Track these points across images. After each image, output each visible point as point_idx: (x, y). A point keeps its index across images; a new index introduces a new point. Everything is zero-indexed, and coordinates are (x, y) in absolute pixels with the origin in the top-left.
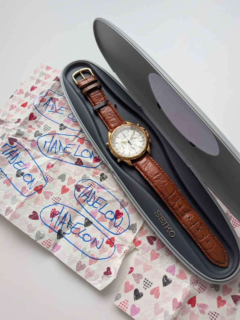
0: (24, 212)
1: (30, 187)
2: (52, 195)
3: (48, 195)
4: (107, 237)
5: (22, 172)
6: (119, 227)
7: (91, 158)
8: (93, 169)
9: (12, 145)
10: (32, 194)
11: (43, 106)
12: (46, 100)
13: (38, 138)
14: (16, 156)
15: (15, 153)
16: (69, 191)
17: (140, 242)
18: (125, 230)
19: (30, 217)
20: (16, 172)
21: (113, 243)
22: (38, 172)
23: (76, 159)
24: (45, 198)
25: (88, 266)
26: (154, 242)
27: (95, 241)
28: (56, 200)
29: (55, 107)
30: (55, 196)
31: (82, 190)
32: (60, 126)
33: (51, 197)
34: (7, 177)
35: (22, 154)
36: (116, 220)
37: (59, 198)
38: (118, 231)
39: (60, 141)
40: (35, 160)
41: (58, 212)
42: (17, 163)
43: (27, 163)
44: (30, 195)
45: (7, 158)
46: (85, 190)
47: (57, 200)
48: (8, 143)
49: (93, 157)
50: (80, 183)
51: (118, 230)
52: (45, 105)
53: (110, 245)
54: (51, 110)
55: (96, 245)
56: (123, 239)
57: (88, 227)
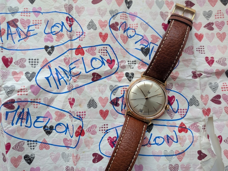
0: (85, 162)
1: (71, 136)
2: (96, 127)
3: (92, 130)
4: (176, 126)
5: (49, 127)
6: (179, 111)
7: (105, 65)
8: (114, 75)
9: (13, 109)
10: (78, 142)
11: (8, 39)
12: (5, 30)
13: (36, 80)
14: (27, 116)
15: (23, 114)
16: (109, 111)
17: (209, 110)
18: (187, 109)
19: (94, 161)
20: (44, 131)
21: (186, 128)
22: (65, 116)
23: (90, 76)
24: (93, 134)
25: (180, 164)
26: (220, 100)
27: (169, 138)
28: (103, 129)
29: (22, 31)
30: (99, 125)
31: (120, 102)
32: (46, 50)
33: (97, 130)
34: (38, 142)
35: (32, 109)
36: (172, 106)
37: (105, 125)
38: (181, 115)
39: (59, 67)
40: (52, 106)
41: (115, 138)
42: (36, 121)
43: (46, 114)
44: (77, 144)
45: (21, 125)
46: (123, 100)
47: (105, 128)
48: (8, 110)
49: (105, 62)
50: (113, 97)
51: (180, 113)
52: (9, 37)
53: (184, 131)
54: (20, 37)
55: (173, 140)
56: (191, 118)
57: (152, 131)
